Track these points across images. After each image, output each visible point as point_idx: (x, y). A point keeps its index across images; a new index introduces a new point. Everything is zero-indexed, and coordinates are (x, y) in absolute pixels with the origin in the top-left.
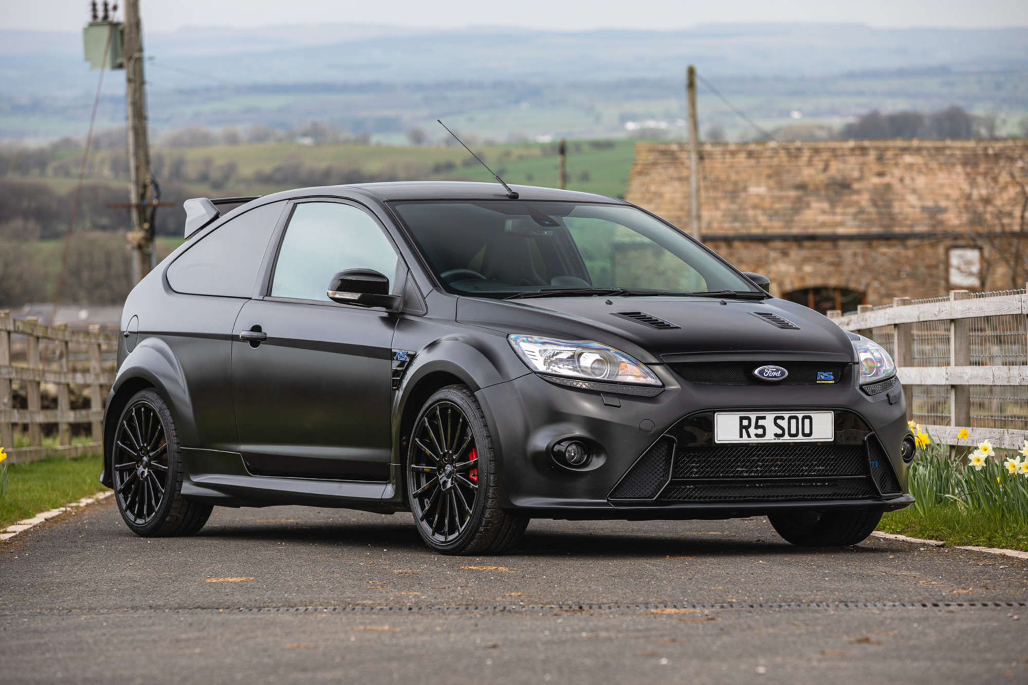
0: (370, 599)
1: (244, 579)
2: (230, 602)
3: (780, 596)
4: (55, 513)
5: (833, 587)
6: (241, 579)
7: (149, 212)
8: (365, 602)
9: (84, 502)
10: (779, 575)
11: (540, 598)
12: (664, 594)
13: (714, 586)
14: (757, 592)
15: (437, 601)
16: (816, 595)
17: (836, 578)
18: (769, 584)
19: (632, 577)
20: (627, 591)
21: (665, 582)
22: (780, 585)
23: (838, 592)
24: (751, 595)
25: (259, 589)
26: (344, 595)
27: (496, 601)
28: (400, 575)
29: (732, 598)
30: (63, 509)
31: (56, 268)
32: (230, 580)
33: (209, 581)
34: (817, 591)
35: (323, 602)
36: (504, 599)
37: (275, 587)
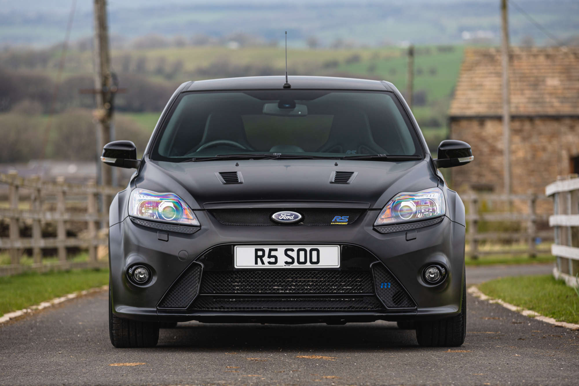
0: (224, 380)
1: (138, 364)
2: (122, 381)
3: (524, 381)
4: (18, 313)
5: (565, 375)
6: (136, 364)
7: (108, 96)
8: (220, 382)
9: (43, 305)
10: (527, 365)
11: (347, 380)
12: (439, 379)
13: (478, 373)
14: (507, 378)
15: (272, 381)
16: (551, 381)
17: (569, 369)
18: (518, 372)
19: (419, 365)
20: (413, 375)
21: (442, 369)
22: (526, 373)
23: (568, 378)
24: (503, 380)
25: (147, 371)
26: (207, 377)
27: (315, 382)
28: (251, 362)
29: (488, 382)
30: (25, 311)
31: (54, 135)
32: (128, 364)
33: (112, 365)
34: (553, 378)
35: (190, 381)
36: (321, 381)
37: (159, 370)
